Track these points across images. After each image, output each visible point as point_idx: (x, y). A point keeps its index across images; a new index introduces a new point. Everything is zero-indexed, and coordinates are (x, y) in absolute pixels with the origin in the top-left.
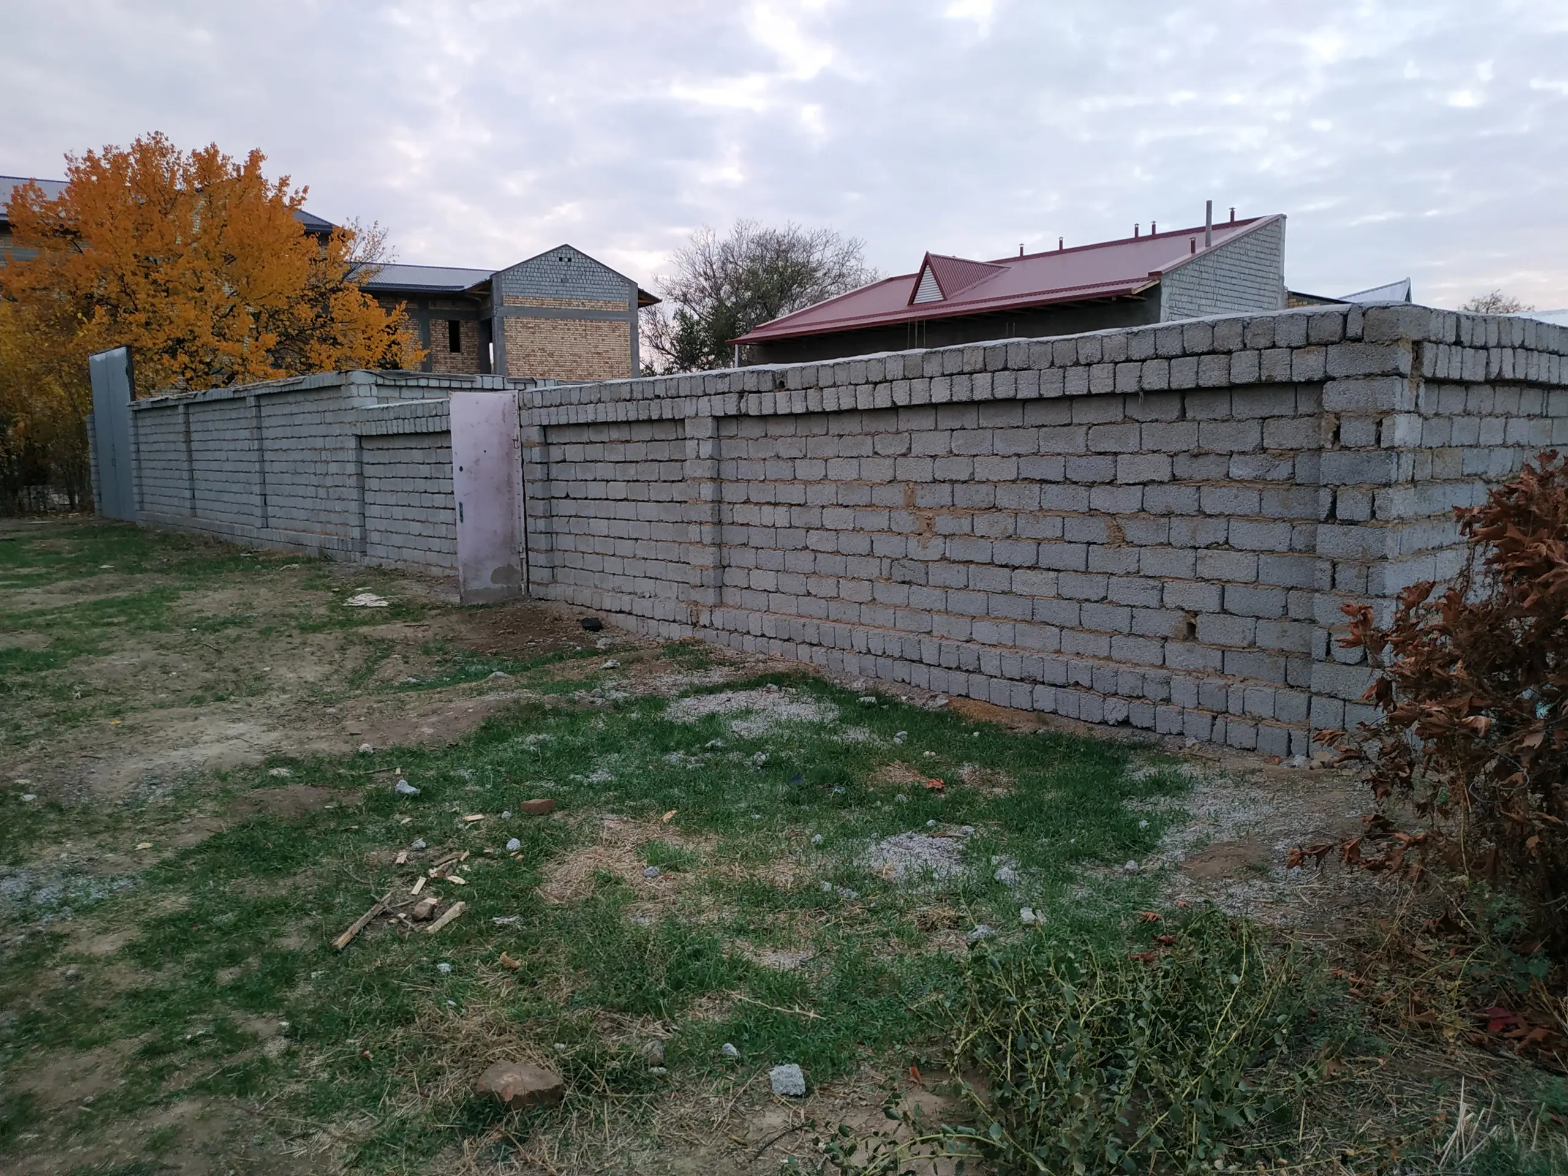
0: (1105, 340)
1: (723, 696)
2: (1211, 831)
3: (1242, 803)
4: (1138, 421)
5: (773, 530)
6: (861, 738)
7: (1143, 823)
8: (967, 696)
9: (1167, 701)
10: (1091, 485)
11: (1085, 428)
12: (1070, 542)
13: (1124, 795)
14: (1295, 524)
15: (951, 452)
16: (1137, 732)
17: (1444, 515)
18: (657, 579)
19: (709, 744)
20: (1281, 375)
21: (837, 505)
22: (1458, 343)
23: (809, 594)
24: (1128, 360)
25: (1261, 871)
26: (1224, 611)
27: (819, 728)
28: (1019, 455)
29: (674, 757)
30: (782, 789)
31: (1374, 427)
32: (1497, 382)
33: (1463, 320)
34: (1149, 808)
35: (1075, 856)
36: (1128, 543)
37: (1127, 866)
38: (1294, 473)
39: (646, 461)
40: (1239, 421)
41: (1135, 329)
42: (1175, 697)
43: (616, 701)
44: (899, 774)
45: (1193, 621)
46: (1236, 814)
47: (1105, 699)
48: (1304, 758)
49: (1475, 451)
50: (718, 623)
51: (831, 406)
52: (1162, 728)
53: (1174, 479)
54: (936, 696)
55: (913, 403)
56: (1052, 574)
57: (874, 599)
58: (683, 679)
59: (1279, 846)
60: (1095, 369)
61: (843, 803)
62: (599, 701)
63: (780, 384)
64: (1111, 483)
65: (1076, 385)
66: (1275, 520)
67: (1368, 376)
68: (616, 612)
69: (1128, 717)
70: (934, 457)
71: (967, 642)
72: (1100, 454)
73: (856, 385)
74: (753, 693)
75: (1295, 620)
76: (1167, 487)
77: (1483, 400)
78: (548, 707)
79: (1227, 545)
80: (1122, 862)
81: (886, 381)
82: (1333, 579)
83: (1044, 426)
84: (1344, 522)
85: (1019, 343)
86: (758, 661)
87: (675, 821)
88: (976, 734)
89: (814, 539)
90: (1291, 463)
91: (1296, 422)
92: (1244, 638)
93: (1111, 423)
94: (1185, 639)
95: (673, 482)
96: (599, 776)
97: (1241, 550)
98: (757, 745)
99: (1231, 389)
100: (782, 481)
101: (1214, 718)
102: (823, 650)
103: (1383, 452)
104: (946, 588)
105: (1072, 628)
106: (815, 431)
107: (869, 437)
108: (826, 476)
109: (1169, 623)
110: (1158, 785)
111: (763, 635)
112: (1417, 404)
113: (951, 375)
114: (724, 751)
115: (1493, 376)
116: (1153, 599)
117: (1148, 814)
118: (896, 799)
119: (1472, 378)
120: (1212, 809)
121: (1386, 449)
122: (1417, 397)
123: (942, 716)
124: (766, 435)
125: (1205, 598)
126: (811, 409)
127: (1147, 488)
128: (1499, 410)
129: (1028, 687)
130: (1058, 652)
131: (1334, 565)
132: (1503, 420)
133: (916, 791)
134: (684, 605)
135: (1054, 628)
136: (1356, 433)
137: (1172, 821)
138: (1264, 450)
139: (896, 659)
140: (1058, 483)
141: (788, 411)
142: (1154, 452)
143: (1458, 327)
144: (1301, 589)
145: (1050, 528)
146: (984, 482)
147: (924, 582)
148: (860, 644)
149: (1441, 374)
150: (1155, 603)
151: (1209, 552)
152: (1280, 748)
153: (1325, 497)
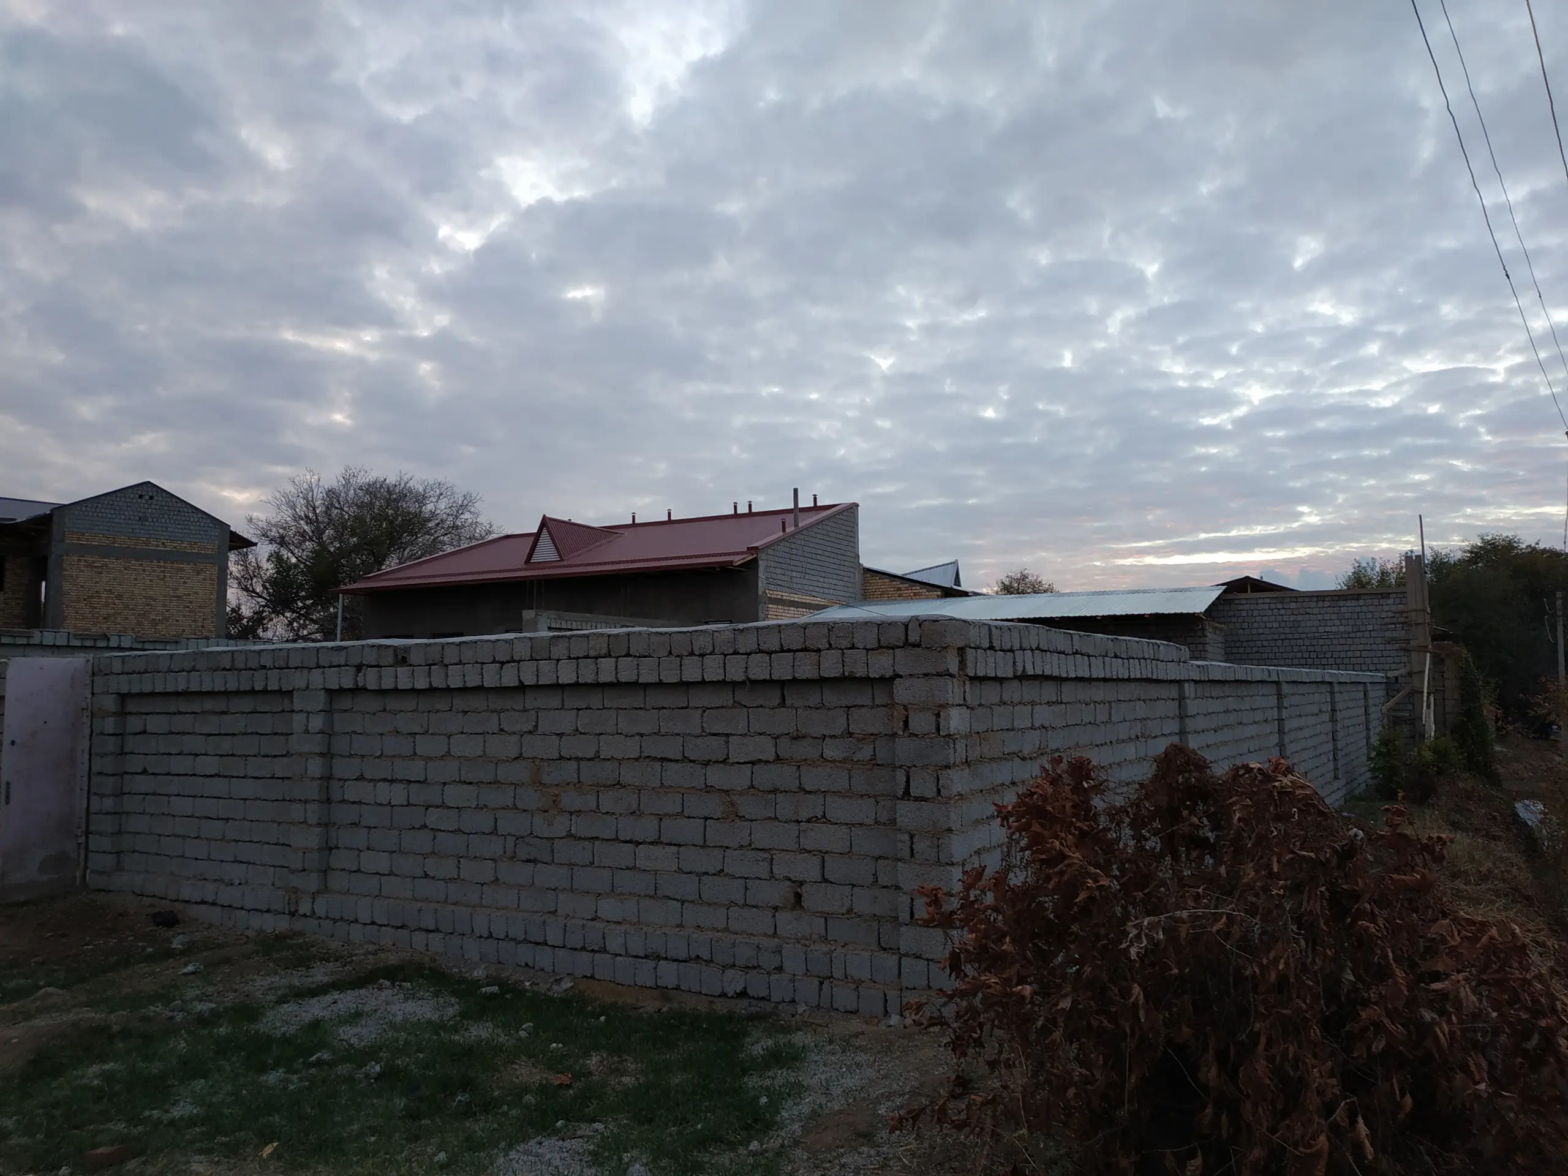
0: (716, 634)
1: (328, 998)
2: (823, 1100)
3: (849, 1068)
4: (745, 706)
5: (389, 808)
6: (484, 1035)
7: (764, 1100)
8: (592, 977)
9: (780, 969)
10: (707, 763)
11: (700, 711)
12: (689, 817)
13: (744, 1072)
14: (879, 799)
15: (577, 730)
16: (754, 1002)
17: (993, 788)
18: (249, 863)
19: (314, 1058)
20: (860, 672)
21: (460, 782)
22: (991, 648)
23: (426, 876)
24: (736, 653)
25: (867, 1137)
26: (825, 880)
27: (437, 1027)
28: (642, 735)
29: (272, 1078)
30: (400, 1103)
31: (934, 718)
32: (1023, 677)
33: (993, 629)
34: (768, 1082)
35: (703, 1142)
36: (740, 817)
37: (751, 1147)
38: (875, 755)
39: (244, 734)
40: (829, 709)
41: (741, 626)
42: (787, 966)
43: (200, 1014)
44: (526, 1073)
45: (799, 890)
46: (844, 1081)
47: (724, 972)
48: (898, 1017)
49: (1011, 733)
50: (320, 910)
51: (455, 682)
52: (775, 997)
53: (778, 759)
54: (561, 980)
55: (540, 683)
56: (674, 849)
57: (497, 879)
58: (282, 980)
59: (882, 1111)
60: (708, 660)
61: (467, 1112)
62: (179, 1017)
63: (402, 658)
64: (724, 761)
65: (691, 673)
66: (862, 796)
67: (926, 675)
68: (196, 903)
69: (745, 988)
70: (560, 735)
71: (592, 920)
72: (715, 735)
73: (483, 663)
74: (363, 991)
75: (884, 887)
76: (772, 765)
77: (1013, 691)
78: (116, 1028)
79: (823, 819)
80: (745, 1143)
81: (514, 661)
82: (912, 850)
83: (663, 708)
84: (917, 799)
85: (640, 633)
86: (368, 953)
87: (276, 1155)
88: (603, 1018)
89: (433, 818)
90: (872, 746)
91: (874, 711)
92: (843, 906)
93: (722, 707)
94: (793, 908)
95: (275, 756)
96: (182, 1110)
97: (836, 824)
98: (370, 1053)
99: (821, 682)
100: (400, 756)
101: (821, 983)
102: (441, 936)
103: (942, 739)
104: (571, 865)
105: (692, 902)
106: (438, 706)
107: (495, 714)
108: (449, 752)
109: (778, 893)
110: (777, 1058)
111: (373, 923)
112: (964, 699)
113: (578, 658)
114: (331, 1064)
115: (1019, 674)
116: (762, 870)
117: (767, 1089)
118: (524, 1101)
119: (1004, 676)
120: (823, 1077)
121: (944, 736)
122: (965, 692)
123: (566, 1002)
124: (385, 710)
125: (807, 869)
126: (434, 685)
127: (756, 767)
128: (1026, 698)
129: (651, 964)
130: (680, 926)
131: (912, 837)
132: (1030, 707)
133: (543, 1089)
134: (280, 892)
135: (675, 902)
136: (921, 722)
137: (789, 1094)
138: (851, 735)
139: (519, 942)
140: (677, 761)
141: (409, 686)
142: (760, 734)
143: (990, 635)
144: (887, 858)
145: (670, 804)
146: (609, 760)
147: (548, 859)
148: (481, 928)
149: (981, 674)
150: (765, 875)
151: (810, 825)
152: (879, 1010)
153: (901, 776)
